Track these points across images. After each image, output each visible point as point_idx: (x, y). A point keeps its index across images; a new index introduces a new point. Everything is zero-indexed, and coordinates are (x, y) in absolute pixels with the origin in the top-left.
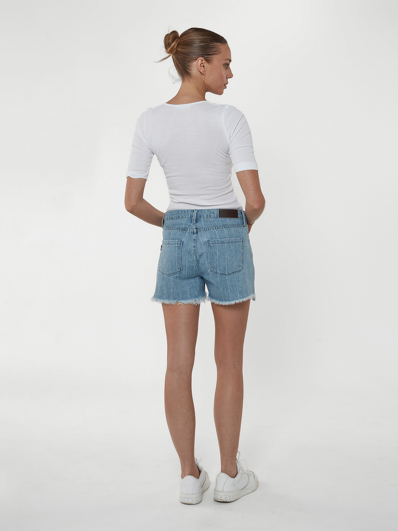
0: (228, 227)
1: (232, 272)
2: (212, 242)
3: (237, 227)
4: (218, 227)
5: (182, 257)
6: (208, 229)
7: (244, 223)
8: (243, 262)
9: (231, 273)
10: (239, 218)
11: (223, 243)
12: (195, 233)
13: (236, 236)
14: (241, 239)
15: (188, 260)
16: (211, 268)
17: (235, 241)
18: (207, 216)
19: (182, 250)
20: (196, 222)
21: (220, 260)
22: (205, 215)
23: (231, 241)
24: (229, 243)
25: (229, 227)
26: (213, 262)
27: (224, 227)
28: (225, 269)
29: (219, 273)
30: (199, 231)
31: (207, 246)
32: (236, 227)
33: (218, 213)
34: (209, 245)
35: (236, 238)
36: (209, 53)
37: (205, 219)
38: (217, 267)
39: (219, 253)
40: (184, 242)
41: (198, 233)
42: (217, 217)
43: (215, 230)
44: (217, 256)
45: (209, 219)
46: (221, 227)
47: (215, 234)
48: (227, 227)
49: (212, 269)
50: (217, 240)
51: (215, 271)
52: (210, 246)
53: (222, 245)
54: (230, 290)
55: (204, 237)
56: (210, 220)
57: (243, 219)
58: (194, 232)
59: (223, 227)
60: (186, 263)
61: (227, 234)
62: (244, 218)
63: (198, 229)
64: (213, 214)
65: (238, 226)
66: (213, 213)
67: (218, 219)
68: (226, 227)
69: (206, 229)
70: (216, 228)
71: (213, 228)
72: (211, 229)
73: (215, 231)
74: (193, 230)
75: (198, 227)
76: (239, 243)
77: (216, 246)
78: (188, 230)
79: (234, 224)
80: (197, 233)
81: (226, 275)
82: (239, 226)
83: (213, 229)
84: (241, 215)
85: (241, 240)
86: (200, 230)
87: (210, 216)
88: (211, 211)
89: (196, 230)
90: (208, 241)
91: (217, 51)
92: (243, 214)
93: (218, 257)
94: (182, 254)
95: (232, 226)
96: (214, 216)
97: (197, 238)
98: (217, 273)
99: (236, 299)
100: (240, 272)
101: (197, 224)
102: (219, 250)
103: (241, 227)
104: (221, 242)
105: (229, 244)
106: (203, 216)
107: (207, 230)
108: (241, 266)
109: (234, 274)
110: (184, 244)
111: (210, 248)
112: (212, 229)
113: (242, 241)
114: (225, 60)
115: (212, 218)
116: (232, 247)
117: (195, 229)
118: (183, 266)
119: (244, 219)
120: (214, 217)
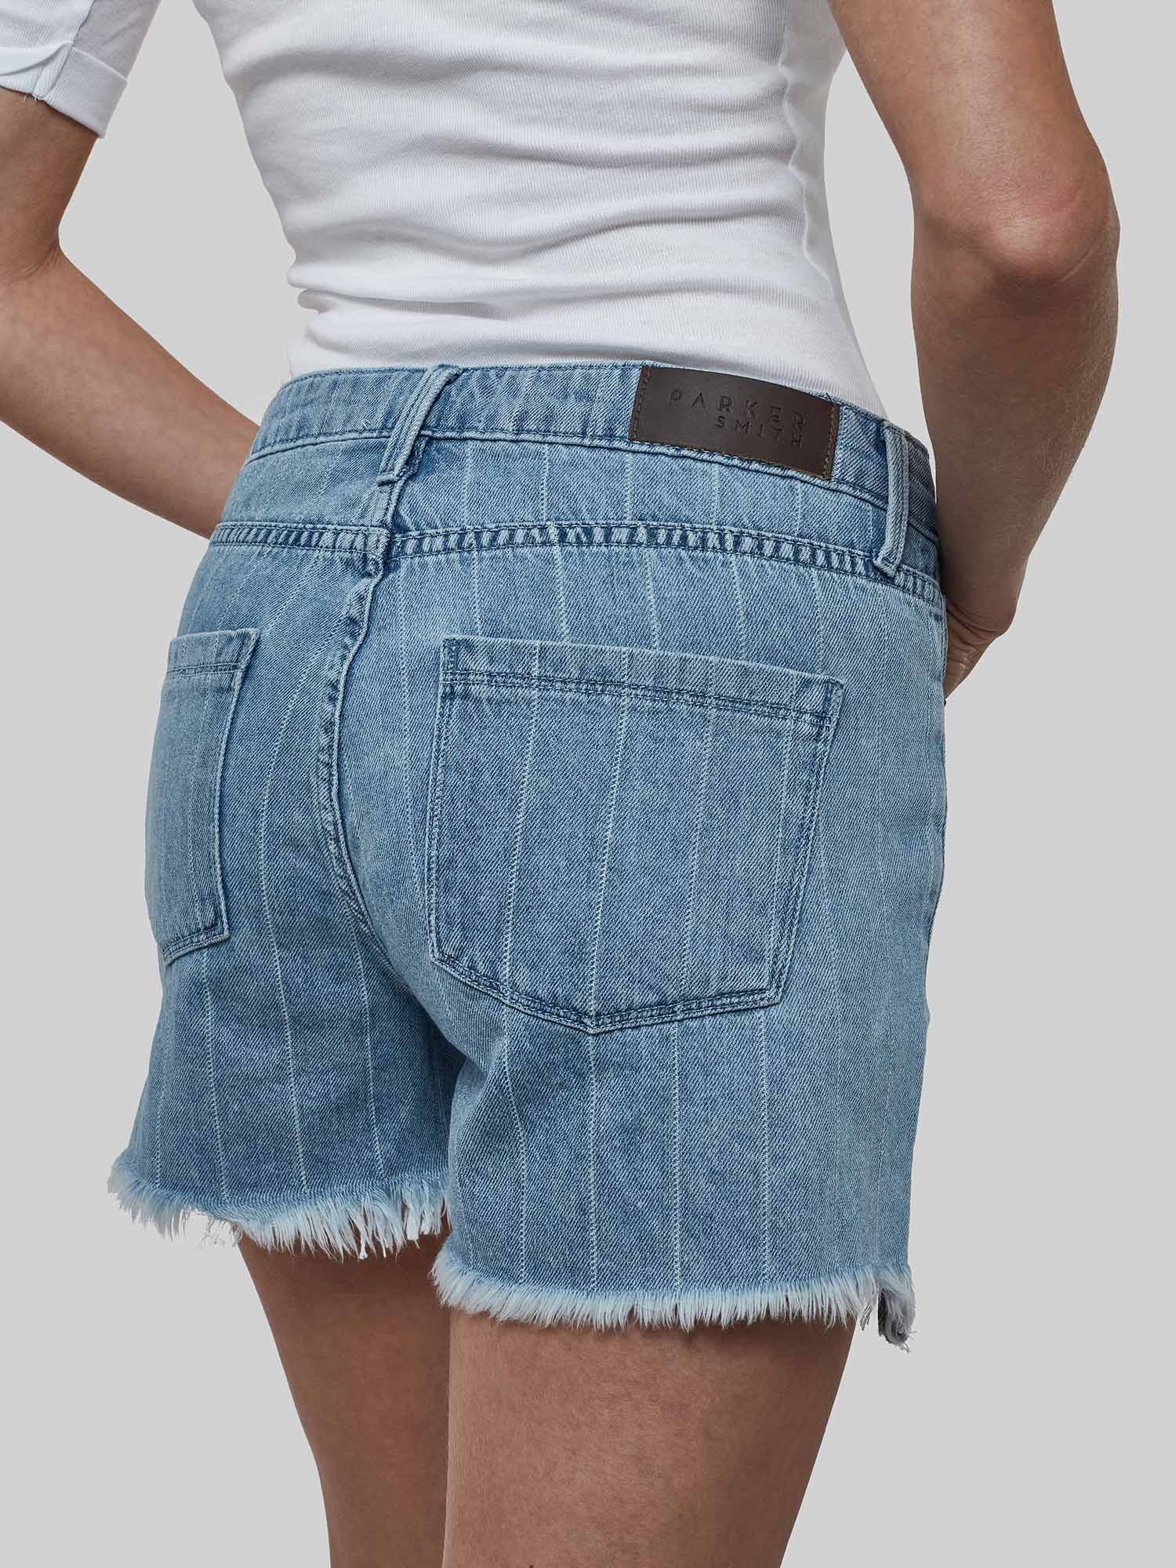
0: (692, 539)
1: (652, 998)
2: (492, 661)
3: (797, 561)
4: (588, 532)
5: (227, 791)
6: (494, 539)
7: (882, 541)
8: (792, 916)
9: (643, 1006)
10: (840, 481)
11: (601, 681)
12: (371, 568)
13: (757, 644)
14: (807, 683)
15: (269, 825)
16: (444, 931)
17: (732, 693)
18: (522, 417)
19: (239, 721)
20: (416, 465)
21: (541, 859)
22: (504, 410)
23: (693, 680)
24: (662, 692)
25: (704, 540)
26: (473, 869)
27: (652, 533)
28: (577, 955)
29: (514, 986)
30: (410, 547)
31: (436, 694)
32: (776, 555)
33: (632, 395)
34: (459, 689)
35: (752, 664)
37: (498, 446)
38: (500, 920)
39: (545, 782)
40: (268, 650)
41: (398, 566)
42: (610, 435)
43: (556, 549)
44: (512, 810)
45: (533, 447)
46: (622, 535)
47: (544, 590)
48: (684, 538)
49: (456, 938)
50: (543, 649)
51: (481, 967)
52: (466, 696)
53: (584, 698)
54: (598, 1174)
55: (436, 609)
56: (538, 454)
57: (886, 499)
58: (365, 559)
59: (642, 535)
60: (253, 850)
61: (661, 599)
62: (892, 499)
63: (404, 530)
64: (580, 409)
65: (805, 555)
66: (586, 397)
67: (616, 456)
68: (668, 542)
69: (478, 536)
70: (563, 536)
71: (535, 532)
72: (520, 536)
73: (549, 561)
74: (366, 537)
75: (413, 511)
76: (777, 723)
77: (529, 702)
78: (327, 538)
79: (764, 523)
80: (389, 562)
81: (581, 1014)
82: (821, 559)
83: (533, 543)
84: (868, 457)
85: (813, 698)
86: (419, 545)
87: (549, 418)
88: (570, 378)
89: (392, 533)
90: (456, 647)
92: (890, 456)
93: (521, 817)
94: (232, 763)
95: (737, 543)
96: (585, 426)
97: (379, 614)
98: (493, 981)
99: (647, 1283)
100: (745, 1019)
101: (415, 487)
102: (542, 752)
103: (840, 570)
104: (582, 670)
105: (661, 706)
106: (491, 418)
107: (480, 547)
108: (769, 956)
109: (674, 1029)
110: (260, 670)
111: (464, 716)
112: (529, 541)
113: (821, 716)
115: (559, 439)
116: (691, 745)
117: (383, 524)
118: (232, 882)
119: (891, 507)
120: (584, 434)
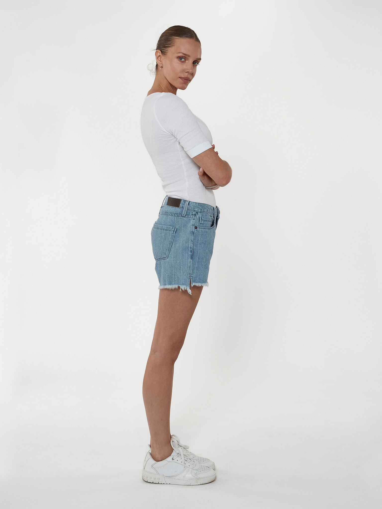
8: (169, 251)
10: (180, 207)
14: (173, 228)
17: (166, 229)
33: (168, 200)
36: (165, 46)
84: (183, 204)
91: (171, 44)
92: (186, 204)
100: (165, 260)
113: (174, 231)
114: (178, 53)
